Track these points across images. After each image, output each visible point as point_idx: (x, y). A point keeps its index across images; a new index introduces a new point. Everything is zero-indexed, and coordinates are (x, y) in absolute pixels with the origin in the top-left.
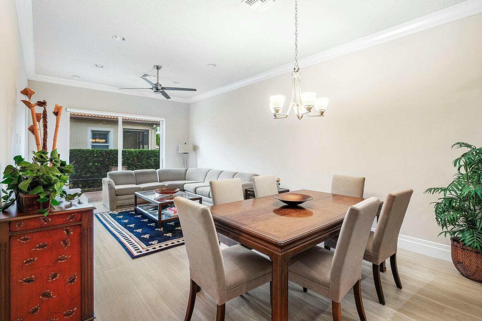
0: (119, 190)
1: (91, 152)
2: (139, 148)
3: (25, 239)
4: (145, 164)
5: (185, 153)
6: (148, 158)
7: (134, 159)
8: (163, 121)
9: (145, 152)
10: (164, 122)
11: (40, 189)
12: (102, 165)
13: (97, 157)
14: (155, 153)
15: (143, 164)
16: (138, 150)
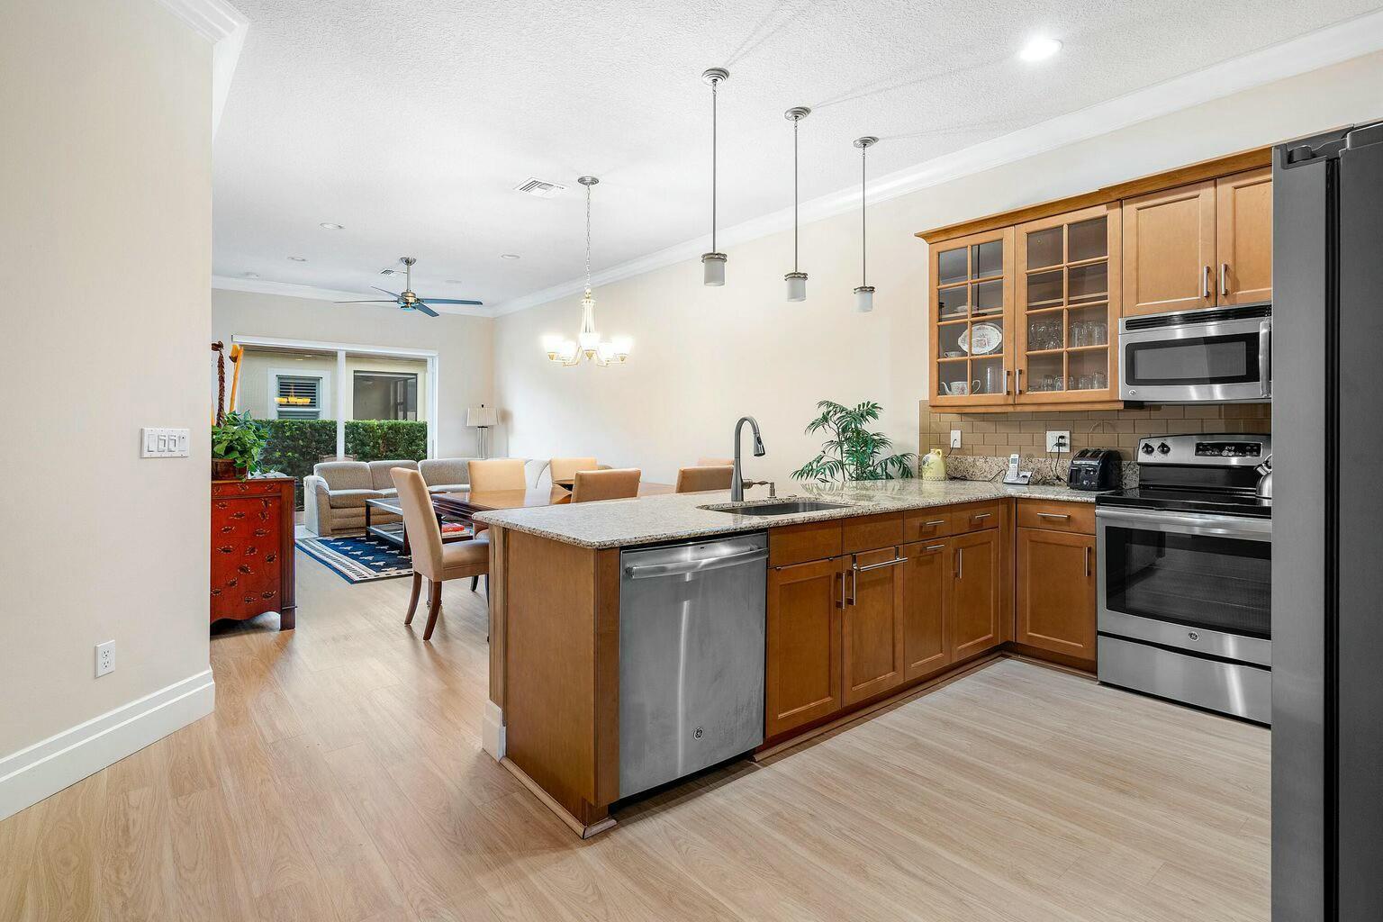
0: (334, 496)
1: (278, 427)
3: (224, 506)
5: (483, 427)
7: (377, 443)
8: (433, 358)
9: (405, 426)
10: (437, 360)
11: (236, 454)
12: (304, 456)
13: (292, 438)
16: (388, 421)
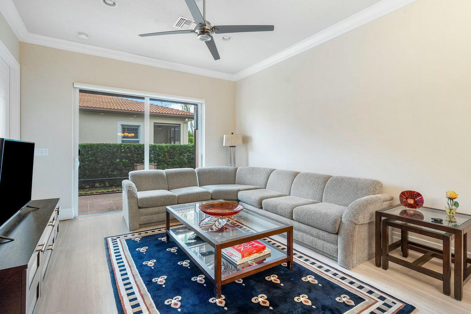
0: (143, 200)
1: (120, 146)
2: (171, 143)
4: (178, 160)
5: (232, 147)
6: (181, 154)
7: (165, 155)
8: (202, 104)
9: (177, 147)
10: (204, 106)
12: (131, 162)
13: (125, 152)
14: (189, 149)
15: (175, 161)
16: (169, 144)
